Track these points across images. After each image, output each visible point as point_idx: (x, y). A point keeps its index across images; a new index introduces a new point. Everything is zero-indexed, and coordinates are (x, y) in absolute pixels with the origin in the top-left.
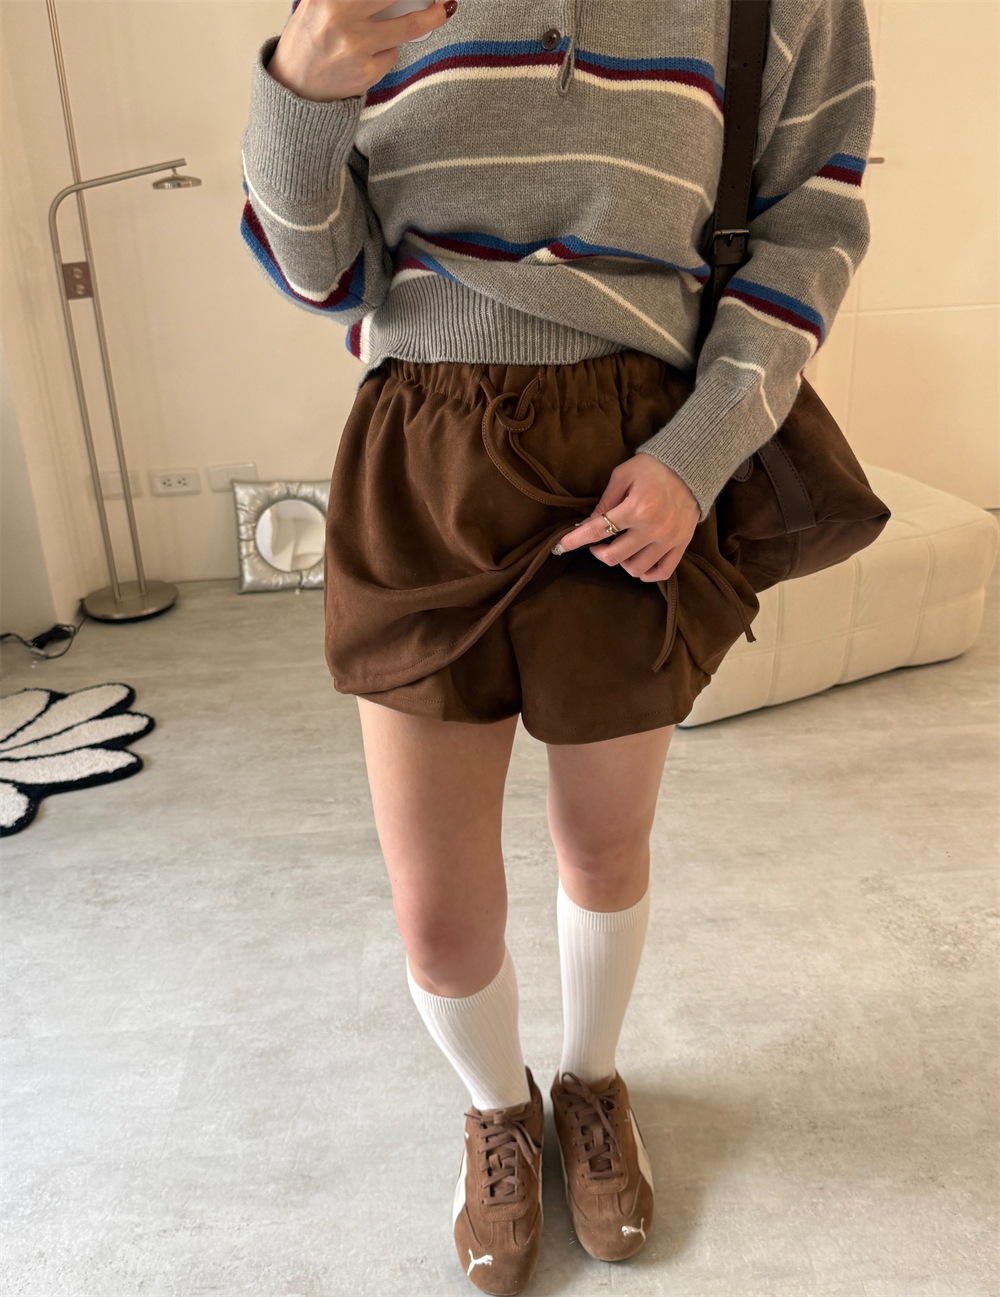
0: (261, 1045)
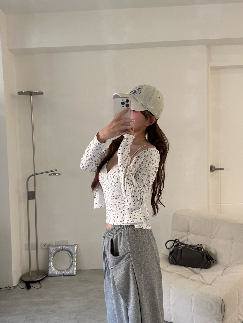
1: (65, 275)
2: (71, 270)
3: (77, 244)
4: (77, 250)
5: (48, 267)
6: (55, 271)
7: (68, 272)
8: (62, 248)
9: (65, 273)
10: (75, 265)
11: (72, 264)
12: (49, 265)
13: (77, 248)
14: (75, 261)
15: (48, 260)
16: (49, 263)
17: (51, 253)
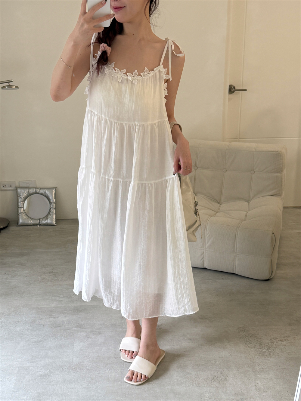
0: (41, 373)
1: (42, 224)
2: (49, 218)
3: (56, 187)
4: (55, 194)
5: (18, 214)
6: (28, 219)
7: (45, 220)
8: (36, 191)
9: (41, 222)
10: (55, 212)
11: (50, 212)
12: (19, 211)
13: (56, 192)
14: (54, 207)
15: (18, 205)
16: (19, 208)
17: (20, 196)
